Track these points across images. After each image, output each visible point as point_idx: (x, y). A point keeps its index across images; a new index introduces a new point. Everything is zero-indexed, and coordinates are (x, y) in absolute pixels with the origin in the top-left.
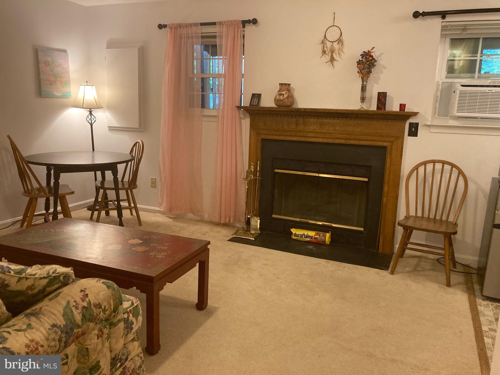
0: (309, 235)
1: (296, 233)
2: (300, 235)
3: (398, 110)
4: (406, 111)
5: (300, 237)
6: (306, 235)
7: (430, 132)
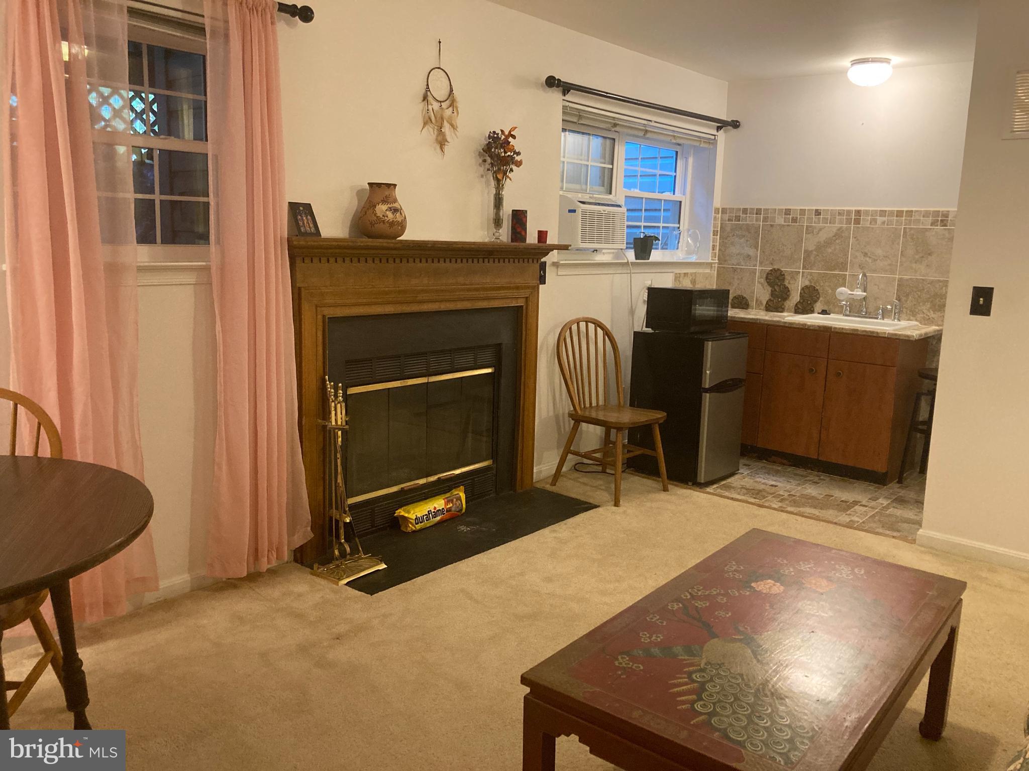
0: (437, 509)
1: (416, 516)
2: (425, 517)
3: (536, 242)
4: (547, 243)
5: (427, 520)
6: (434, 512)
7: (558, 275)
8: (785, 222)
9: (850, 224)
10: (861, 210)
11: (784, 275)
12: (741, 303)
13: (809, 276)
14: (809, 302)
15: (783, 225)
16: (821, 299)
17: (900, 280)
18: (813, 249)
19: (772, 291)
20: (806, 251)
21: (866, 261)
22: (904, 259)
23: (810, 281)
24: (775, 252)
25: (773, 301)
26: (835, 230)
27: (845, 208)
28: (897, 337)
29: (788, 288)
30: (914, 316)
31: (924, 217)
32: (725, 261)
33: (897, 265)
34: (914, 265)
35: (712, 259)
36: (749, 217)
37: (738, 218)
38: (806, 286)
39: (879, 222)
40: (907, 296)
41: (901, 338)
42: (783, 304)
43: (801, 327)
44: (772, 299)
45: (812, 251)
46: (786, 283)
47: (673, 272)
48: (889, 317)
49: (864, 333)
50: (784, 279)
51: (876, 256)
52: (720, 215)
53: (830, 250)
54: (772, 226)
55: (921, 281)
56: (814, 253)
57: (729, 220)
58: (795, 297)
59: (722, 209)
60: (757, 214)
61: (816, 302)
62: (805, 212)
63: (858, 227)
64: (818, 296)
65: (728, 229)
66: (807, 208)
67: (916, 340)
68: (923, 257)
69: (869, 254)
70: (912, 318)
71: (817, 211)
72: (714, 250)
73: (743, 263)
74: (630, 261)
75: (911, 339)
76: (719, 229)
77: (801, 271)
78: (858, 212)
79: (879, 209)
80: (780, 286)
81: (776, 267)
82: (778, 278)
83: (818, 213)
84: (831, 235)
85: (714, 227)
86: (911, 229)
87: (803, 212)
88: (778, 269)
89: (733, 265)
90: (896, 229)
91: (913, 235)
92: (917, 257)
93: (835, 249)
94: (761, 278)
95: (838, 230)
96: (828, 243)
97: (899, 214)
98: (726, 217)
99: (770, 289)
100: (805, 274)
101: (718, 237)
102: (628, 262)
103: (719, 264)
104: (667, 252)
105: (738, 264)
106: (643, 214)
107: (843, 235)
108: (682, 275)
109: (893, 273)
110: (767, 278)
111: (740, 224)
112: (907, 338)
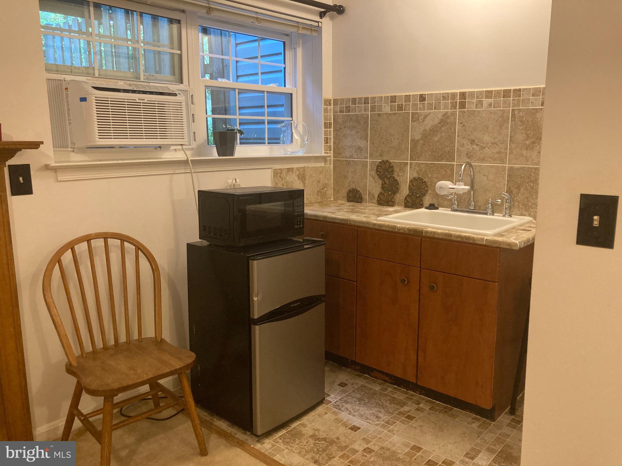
7: (58, 181)
8: (391, 110)
9: (455, 108)
10: (466, 92)
11: (392, 167)
12: (355, 196)
13: (416, 168)
14: (418, 195)
15: (390, 114)
16: (430, 192)
17: (511, 169)
18: (420, 137)
19: (382, 184)
20: (412, 141)
21: (474, 148)
22: (513, 146)
23: (418, 172)
24: (383, 143)
25: (383, 194)
26: (440, 117)
27: (450, 91)
28: (498, 245)
29: (397, 180)
30: (526, 210)
31: (533, 95)
32: (340, 154)
33: (506, 153)
34: (524, 152)
35: (325, 153)
36: (358, 107)
37: (348, 109)
38: (414, 178)
39: (485, 104)
40: (519, 188)
41: (502, 246)
42: (393, 198)
43: (390, 229)
44: (383, 192)
45: (418, 140)
46: (395, 175)
47: (271, 168)
48: (500, 212)
49: (459, 239)
50: (393, 171)
51: (484, 143)
52: (332, 106)
53: (436, 139)
54: (379, 115)
55: (533, 170)
56: (421, 142)
57: (341, 111)
58: (404, 190)
59: (334, 100)
60: (364, 103)
61: (424, 195)
62: (410, 98)
63: (464, 112)
64: (426, 189)
65: (340, 121)
66: (411, 94)
67: (520, 249)
68: (534, 143)
69: (476, 141)
70: (524, 213)
71: (421, 96)
72: (327, 143)
73: (355, 157)
74: (190, 159)
75: (514, 248)
76: (332, 122)
77: (409, 162)
78: (463, 95)
79: (484, 89)
80: (389, 179)
81: (385, 159)
82: (387, 170)
83: (422, 98)
84: (437, 121)
85: (326, 119)
86: (520, 110)
87: (407, 98)
88: (387, 161)
89: (347, 157)
90: (503, 111)
91: (523, 117)
92: (527, 142)
93: (442, 137)
94: (372, 170)
95: (444, 116)
96: (434, 130)
97: (507, 93)
98: (338, 108)
99: (380, 182)
100: (413, 166)
101: (332, 129)
102: (187, 160)
103: (334, 157)
104: (275, 147)
105: (351, 157)
106: (266, 110)
107: (449, 121)
108: (284, 171)
109: (503, 161)
110: (377, 171)
111: (350, 115)
112: (508, 247)
